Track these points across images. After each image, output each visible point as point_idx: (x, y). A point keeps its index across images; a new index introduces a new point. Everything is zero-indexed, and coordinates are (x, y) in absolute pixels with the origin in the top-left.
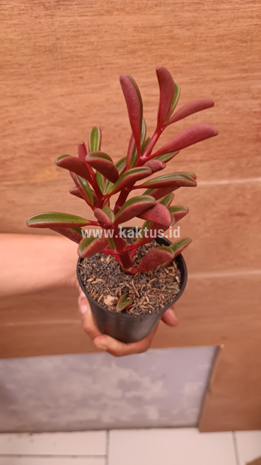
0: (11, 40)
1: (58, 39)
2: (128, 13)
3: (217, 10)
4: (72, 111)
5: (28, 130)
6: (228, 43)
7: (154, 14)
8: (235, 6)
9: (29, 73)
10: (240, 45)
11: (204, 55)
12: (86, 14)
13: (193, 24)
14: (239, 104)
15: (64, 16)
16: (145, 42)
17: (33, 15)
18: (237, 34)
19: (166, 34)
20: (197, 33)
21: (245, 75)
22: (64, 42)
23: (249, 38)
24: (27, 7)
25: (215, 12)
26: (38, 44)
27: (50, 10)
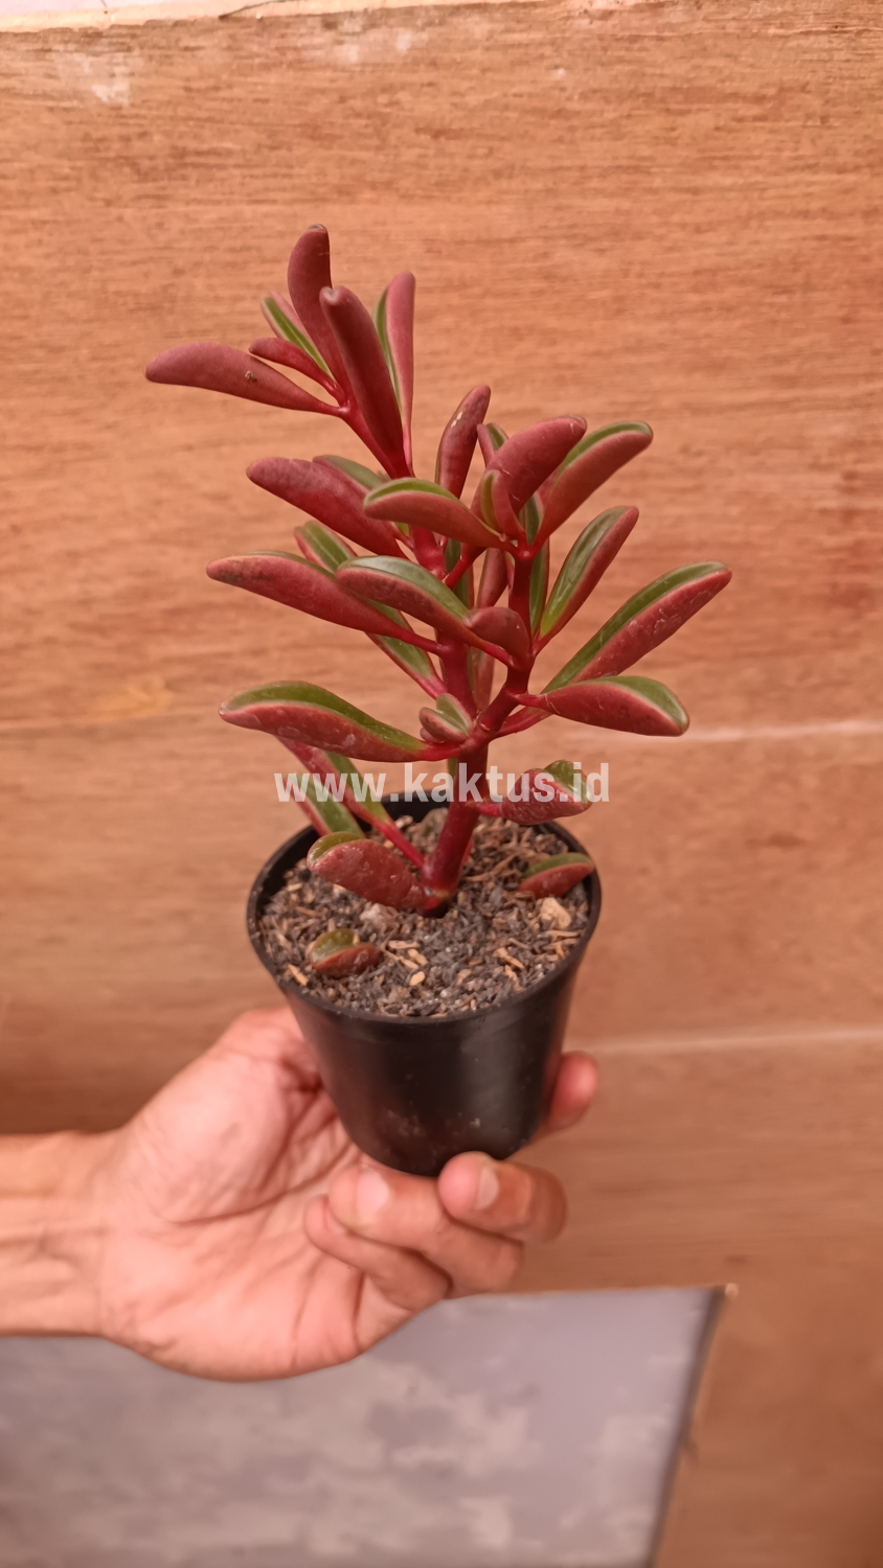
0: (25, 271)
1: (178, 272)
2: (407, 197)
4: (220, 498)
5: (73, 556)
7: (489, 202)
9: (80, 377)
10: (768, 300)
11: (653, 330)
12: (272, 195)
13: (616, 234)
14: (771, 484)
15: (199, 202)
16: (463, 285)
17: (99, 195)
18: (760, 266)
20: (630, 263)
22: (199, 284)
23: (799, 278)
24: (80, 169)
26: (112, 287)
27: (155, 180)
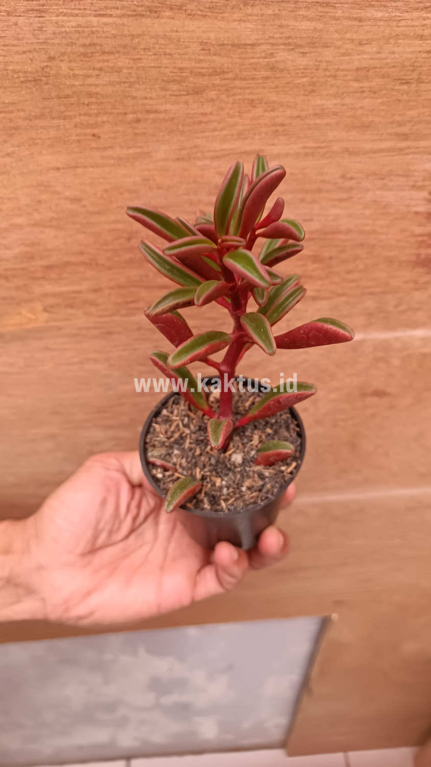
3: (360, 20)
6: (375, 83)
7: (240, 21)
8: (393, 14)
10: (396, 88)
13: (313, 44)
15: (64, 14)
16: (220, 72)
19: (261, 60)
21: (402, 144)
25: (356, 23)
